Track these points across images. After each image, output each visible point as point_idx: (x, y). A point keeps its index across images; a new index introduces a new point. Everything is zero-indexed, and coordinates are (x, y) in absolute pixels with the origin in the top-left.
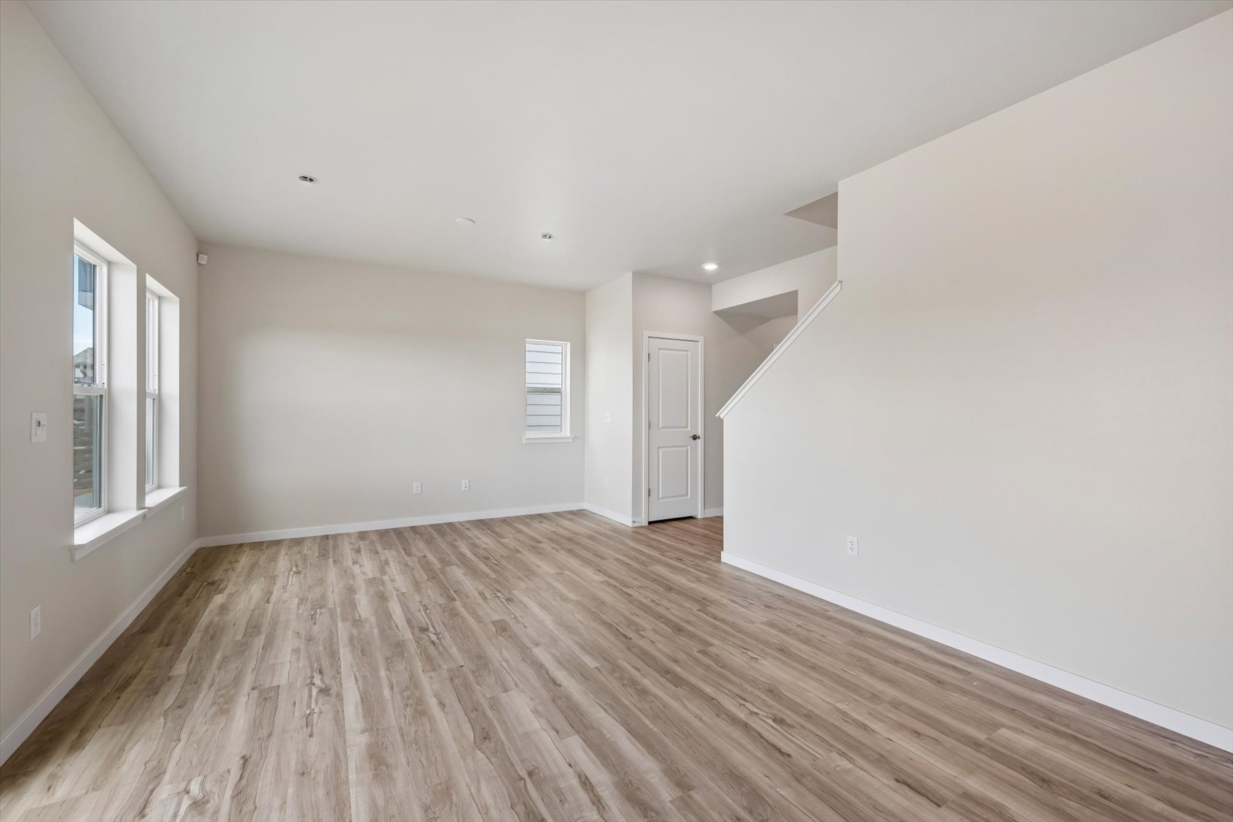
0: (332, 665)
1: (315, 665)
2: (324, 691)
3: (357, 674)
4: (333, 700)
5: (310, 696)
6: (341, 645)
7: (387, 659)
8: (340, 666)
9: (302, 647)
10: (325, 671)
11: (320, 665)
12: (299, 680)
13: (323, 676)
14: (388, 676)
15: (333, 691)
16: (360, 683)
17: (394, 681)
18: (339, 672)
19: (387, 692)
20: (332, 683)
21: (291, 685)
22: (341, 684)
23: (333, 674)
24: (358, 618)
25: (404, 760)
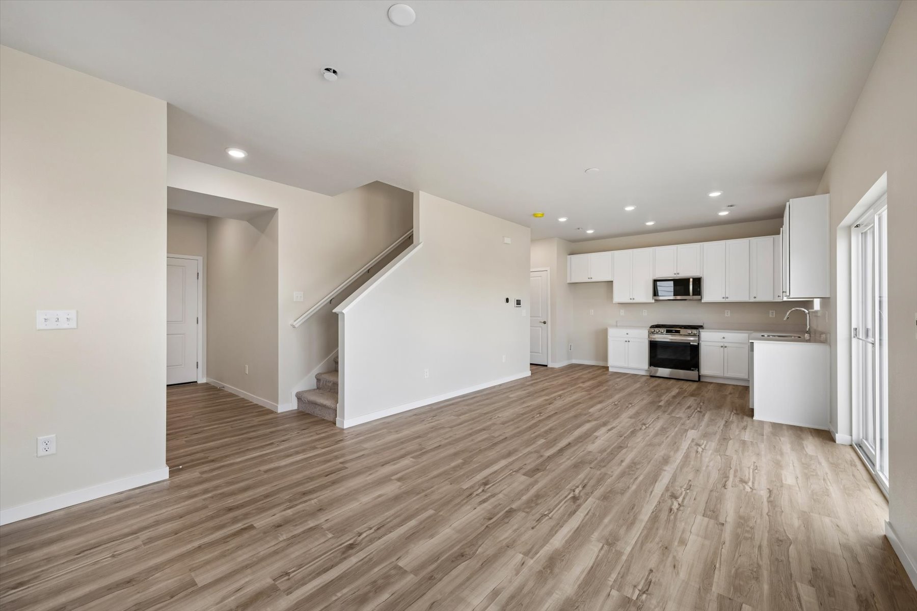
0: (660, 511)
1: (672, 517)
2: (674, 497)
3: (648, 496)
4: (671, 489)
5: (684, 498)
6: (643, 524)
7: (622, 494)
8: (656, 506)
9: (676, 544)
10: (668, 509)
11: (669, 516)
12: (688, 512)
13: (671, 506)
14: (632, 485)
15: (669, 494)
16: (651, 490)
17: (632, 480)
18: (658, 503)
19: (641, 478)
20: (667, 499)
21: (695, 512)
22: (662, 495)
23: (663, 504)
24: (606, 546)
25: (656, 456)
